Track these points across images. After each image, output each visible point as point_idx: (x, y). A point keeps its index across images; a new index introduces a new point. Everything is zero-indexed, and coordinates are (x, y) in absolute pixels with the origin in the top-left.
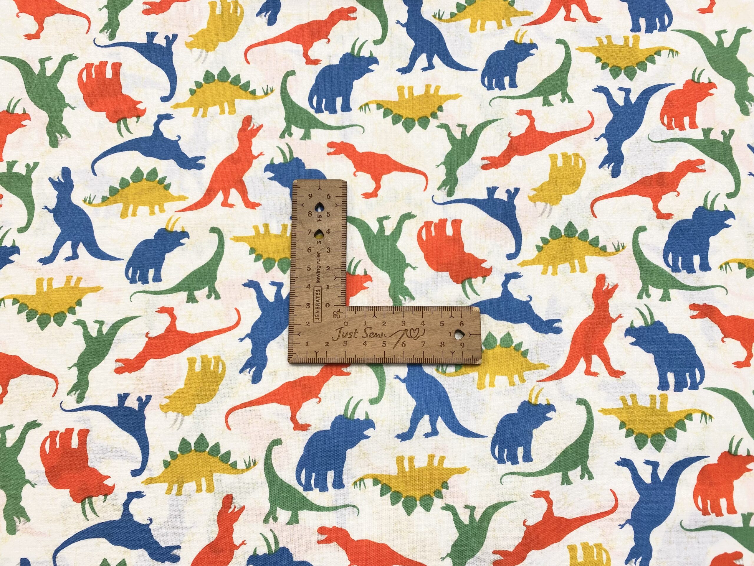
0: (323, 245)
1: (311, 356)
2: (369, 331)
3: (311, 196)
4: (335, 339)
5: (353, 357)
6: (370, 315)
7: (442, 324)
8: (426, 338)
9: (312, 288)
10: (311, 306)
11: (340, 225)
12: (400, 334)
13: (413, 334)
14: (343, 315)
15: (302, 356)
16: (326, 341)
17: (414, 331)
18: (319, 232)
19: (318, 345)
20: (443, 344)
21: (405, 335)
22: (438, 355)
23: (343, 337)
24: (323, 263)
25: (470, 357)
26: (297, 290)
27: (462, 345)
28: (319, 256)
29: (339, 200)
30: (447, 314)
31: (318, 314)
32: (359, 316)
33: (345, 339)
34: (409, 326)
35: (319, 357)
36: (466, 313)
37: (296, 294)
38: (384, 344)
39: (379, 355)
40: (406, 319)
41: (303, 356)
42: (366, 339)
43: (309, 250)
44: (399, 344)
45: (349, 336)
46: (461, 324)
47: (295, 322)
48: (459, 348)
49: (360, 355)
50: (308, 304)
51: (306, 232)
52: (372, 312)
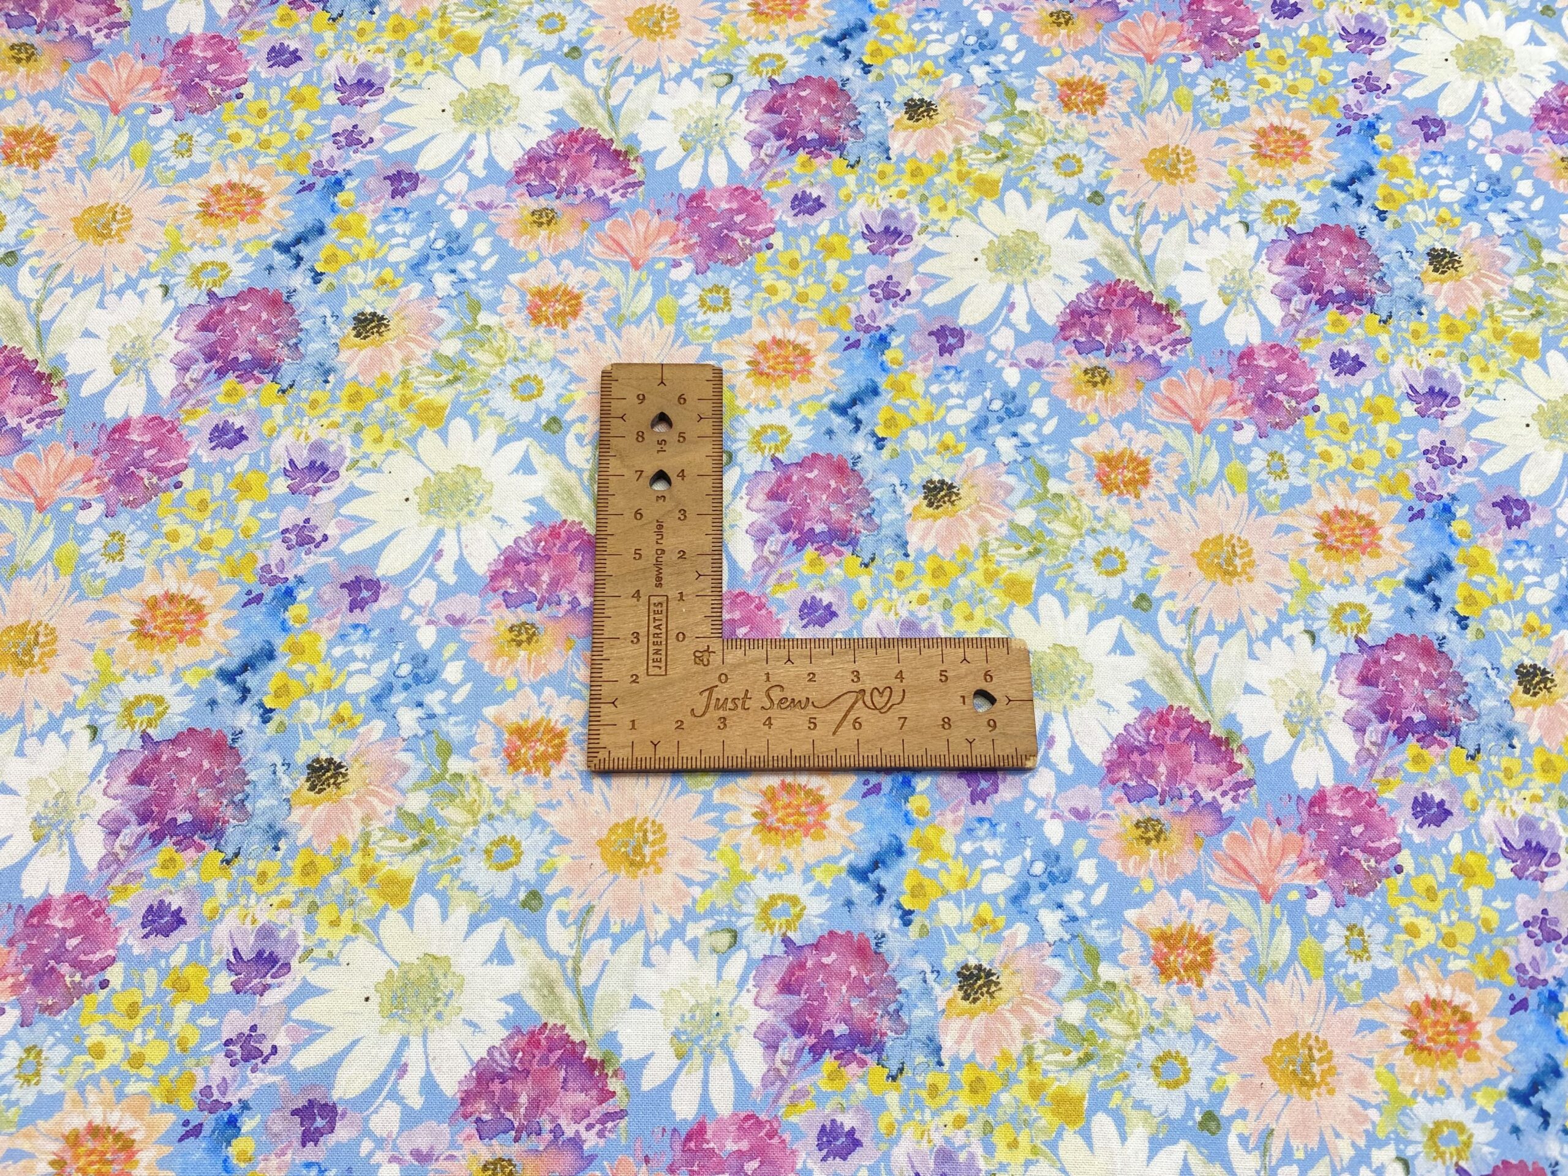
0: (669, 505)
1: (644, 752)
2: (776, 694)
3: (642, 398)
4: (698, 712)
5: (740, 753)
6: (778, 659)
7: (944, 677)
8: (908, 708)
9: (644, 599)
10: (643, 640)
11: (709, 461)
12: (849, 699)
13: (879, 701)
14: (715, 659)
15: (621, 754)
16: (679, 717)
17: (881, 694)
18: (661, 476)
19: (658, 728)
20: (947, 723)
21: (860, 703)
22: (937, 749)
23: (717, 708)
24: (670, 542)
25: (1010, 751)
26: (610, 603)
27: (992, 724)
28: (660, 527)
29: (707, 408)
30: (954, 654)
31: (658, 657)
32: (752, 662)
33: (722, 713)
34: (868, 684)
35: (660, 753)
36: (997, 655)
37: (607, 613)
38: (813, 723)
39: (802, 749)
40: (862, 666)
41: (624, 753)
42: (770, 713)
43: (638, 514)
44: (848, 724)
45: (730, 705)
46: (988, 676)
47: (605, 676)
48: (985, 730)
49: (756, 750)
50: (636, 635)
51: (629, 474)
52: (784, 652)
